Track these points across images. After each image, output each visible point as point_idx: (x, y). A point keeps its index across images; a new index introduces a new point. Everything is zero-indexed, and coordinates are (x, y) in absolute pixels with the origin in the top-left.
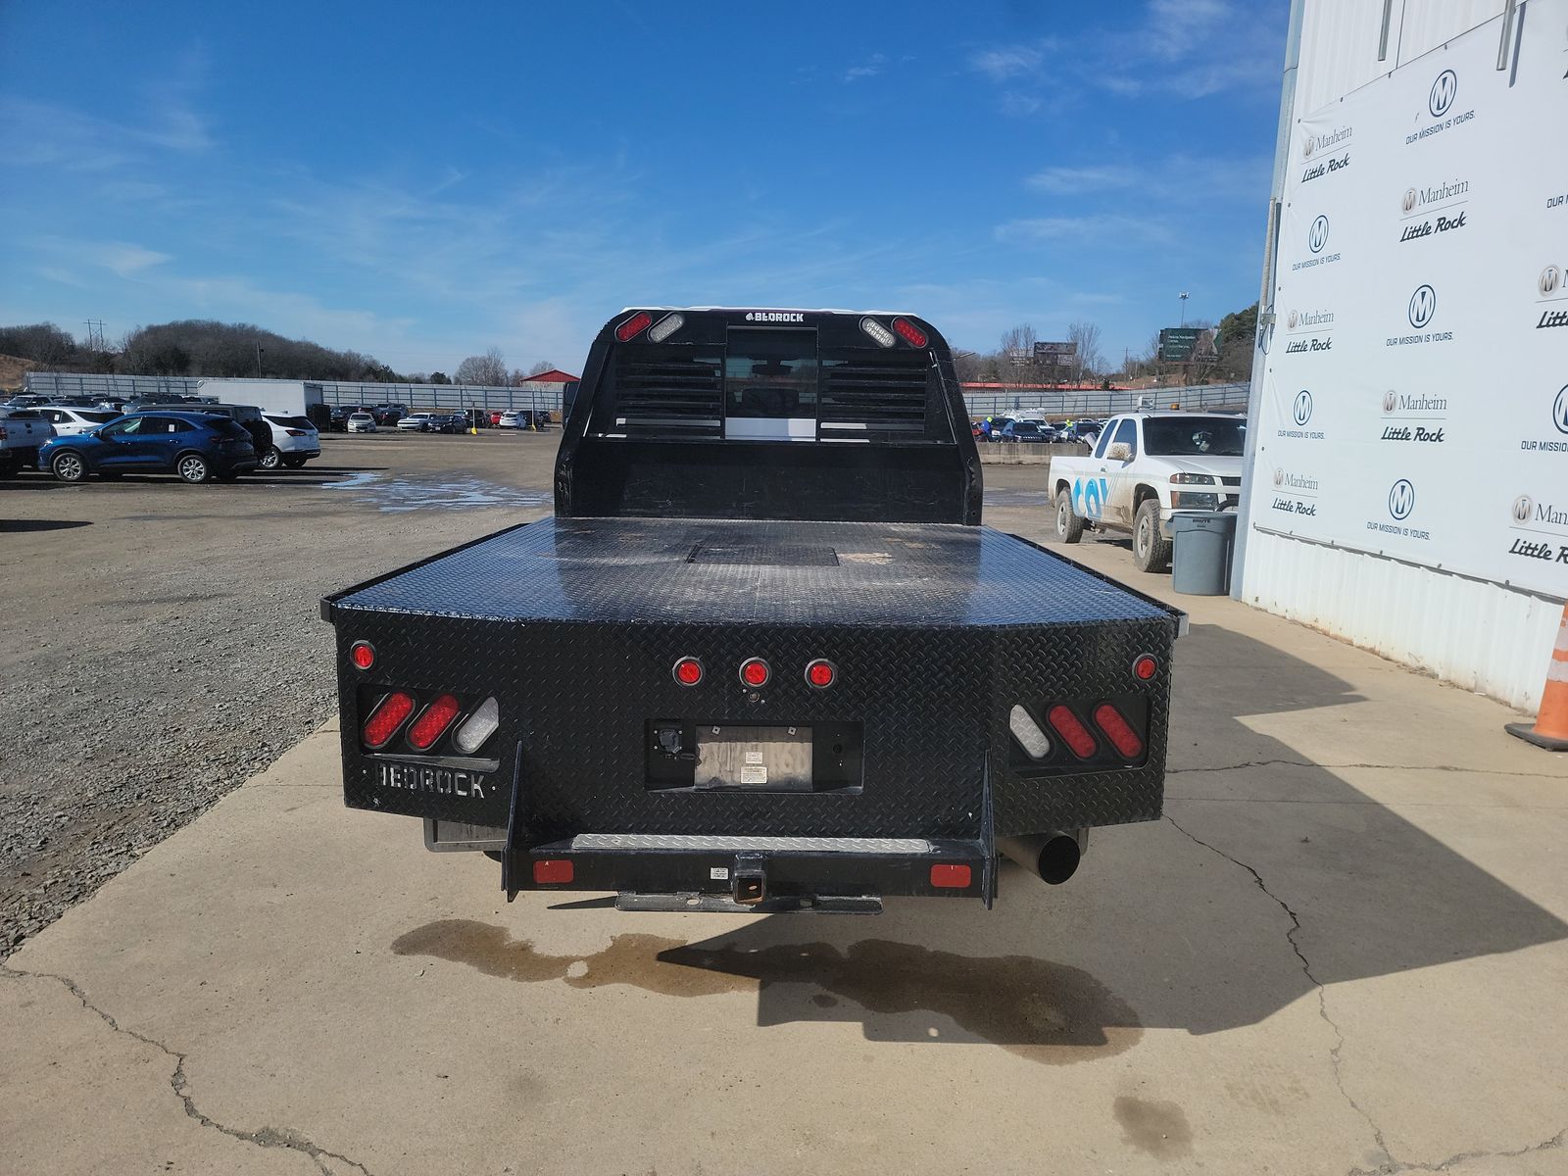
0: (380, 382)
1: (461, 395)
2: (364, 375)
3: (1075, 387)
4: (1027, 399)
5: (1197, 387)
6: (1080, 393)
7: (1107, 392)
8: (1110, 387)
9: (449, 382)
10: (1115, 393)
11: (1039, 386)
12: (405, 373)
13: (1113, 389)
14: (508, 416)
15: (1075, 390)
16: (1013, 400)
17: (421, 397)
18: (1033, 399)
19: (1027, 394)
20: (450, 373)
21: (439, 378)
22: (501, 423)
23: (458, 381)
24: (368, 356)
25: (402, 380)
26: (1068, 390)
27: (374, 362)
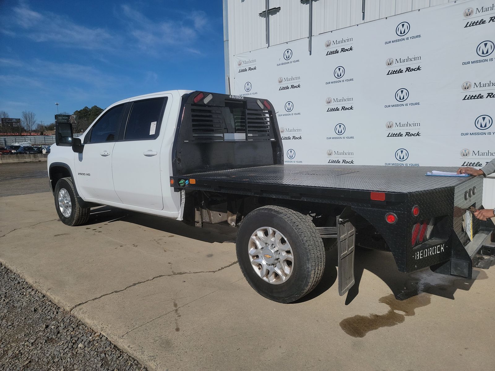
3: (29, 134)
4: (9, 139)
5: (76, 134)
6: (32, 136)
7: (43, 136)
8: (44, 134)
10: (46, 136)
11: (13, 134)
13: (45, 135)
15: (29, 135)
16: (3, 139)
18: (12, 139)
19: (9, 137)
26: (26, 135)
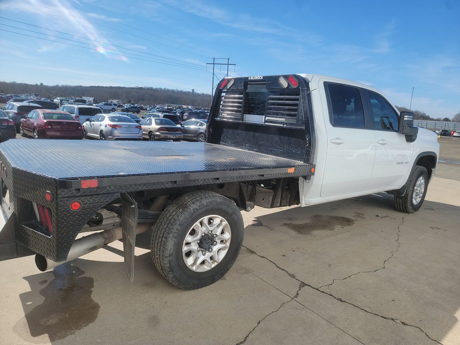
0: (424, 120)
1: (445, 125)
2: (420, 118)
9: (450, 121)
12: (435, 118)
14: (458, 132)
17: (430, 125)
20: (451, 118)
21: (446, 120)
22: (454, 135)
23: (453, 121)
24: (423, 112)
25: (432, 120)
27: (424, 114)
